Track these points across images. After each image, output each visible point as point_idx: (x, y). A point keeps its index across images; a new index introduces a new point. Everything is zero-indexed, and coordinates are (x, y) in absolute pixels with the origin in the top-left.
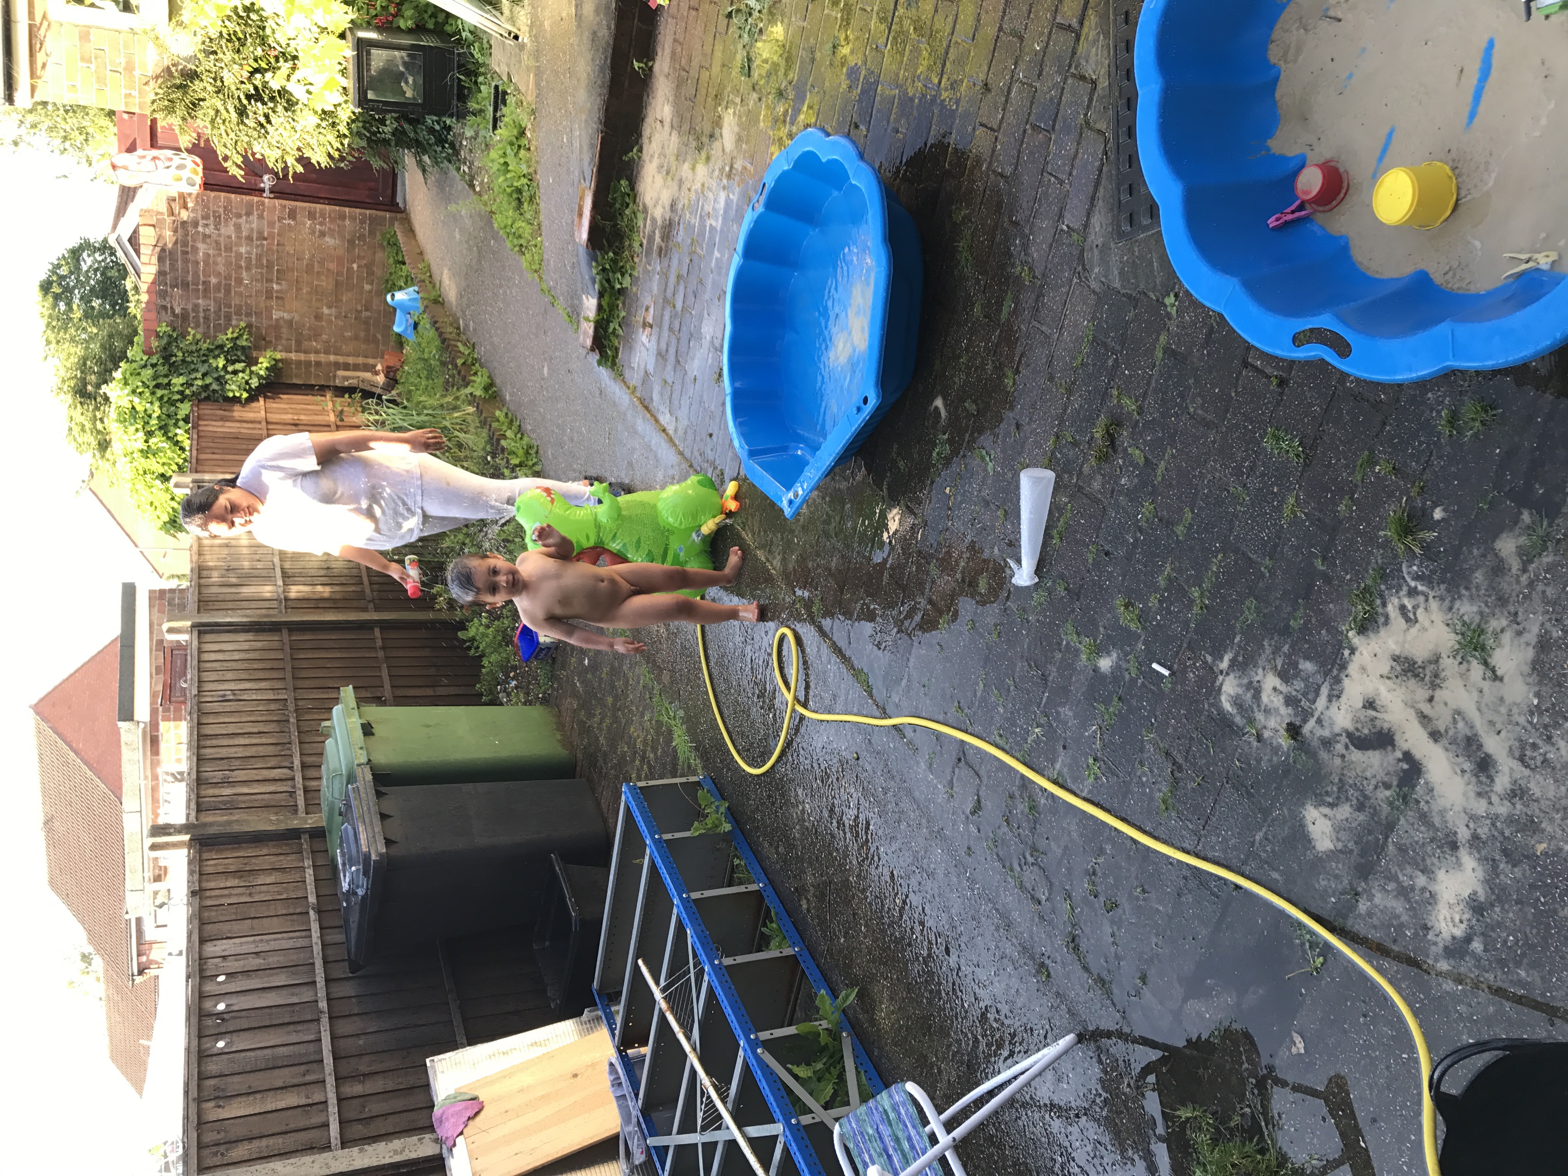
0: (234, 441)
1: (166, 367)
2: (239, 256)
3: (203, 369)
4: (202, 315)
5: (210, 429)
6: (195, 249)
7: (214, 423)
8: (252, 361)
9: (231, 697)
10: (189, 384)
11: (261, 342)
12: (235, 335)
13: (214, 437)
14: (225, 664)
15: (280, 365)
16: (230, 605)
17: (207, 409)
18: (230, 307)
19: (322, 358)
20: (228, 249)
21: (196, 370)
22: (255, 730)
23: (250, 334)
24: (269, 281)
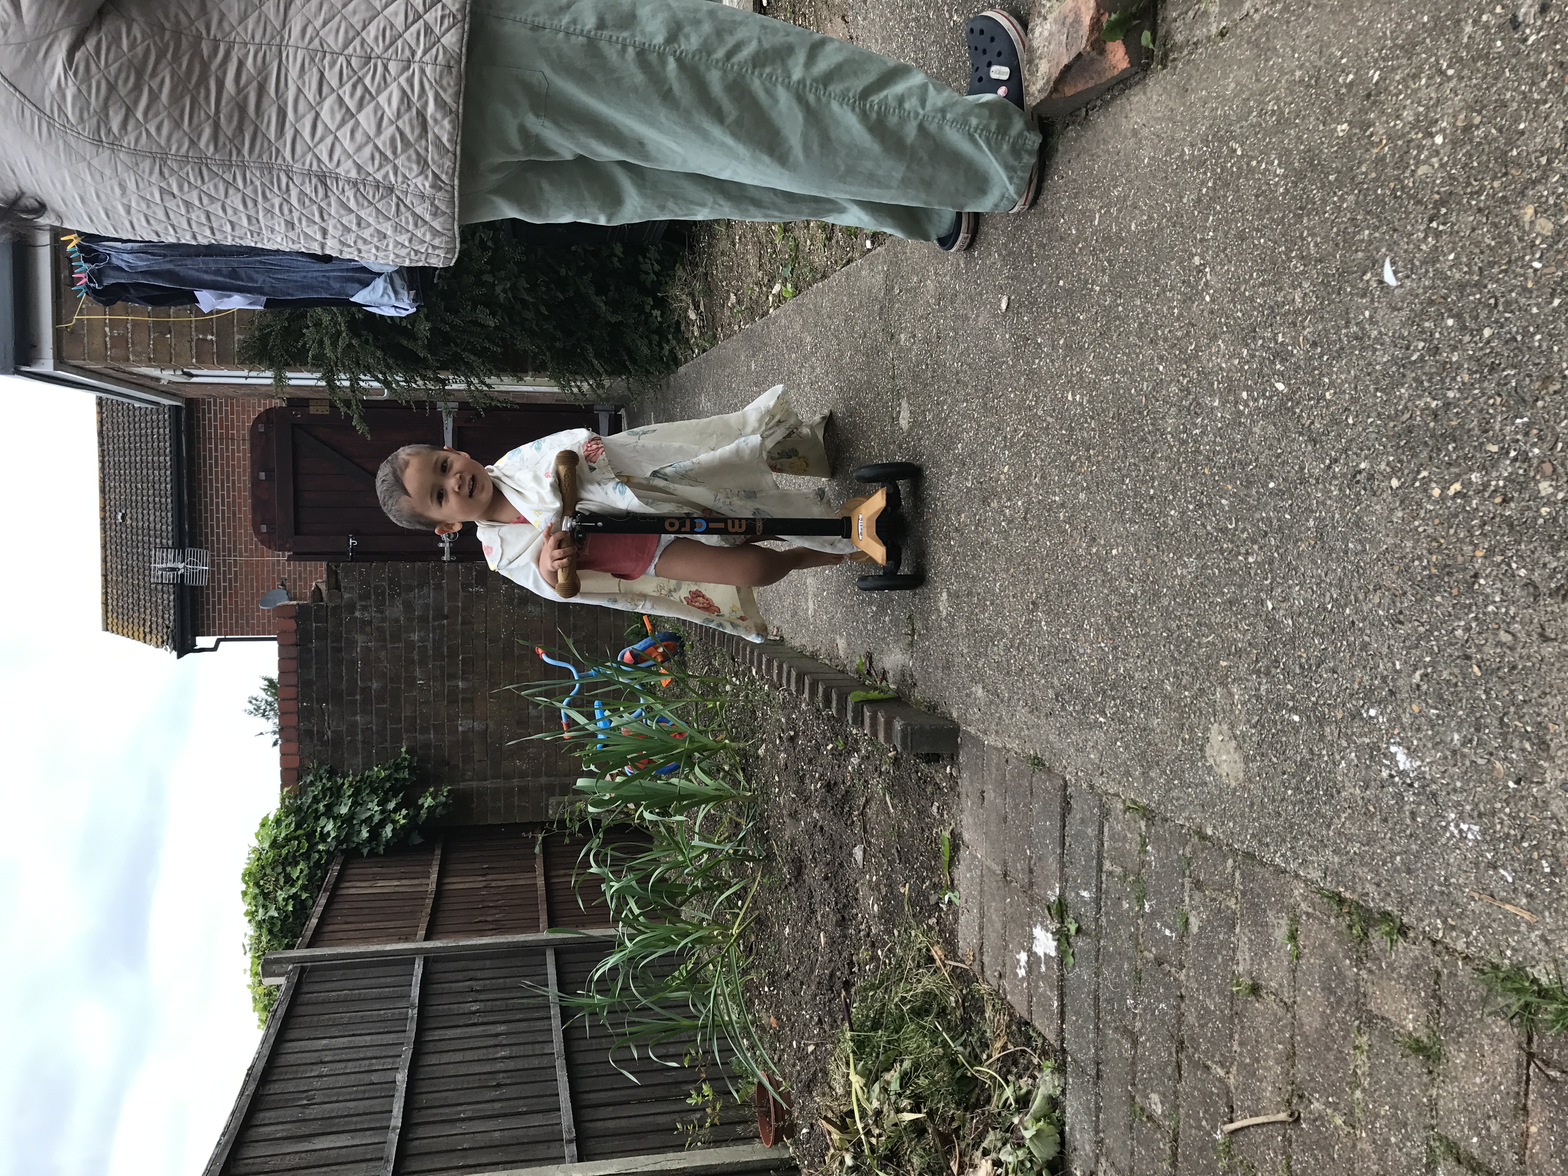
2: (410, 645)
4: (360, 738)
6: (352, 644)
19: (530, 782)
20: (396, 638)
24: (452, 677)
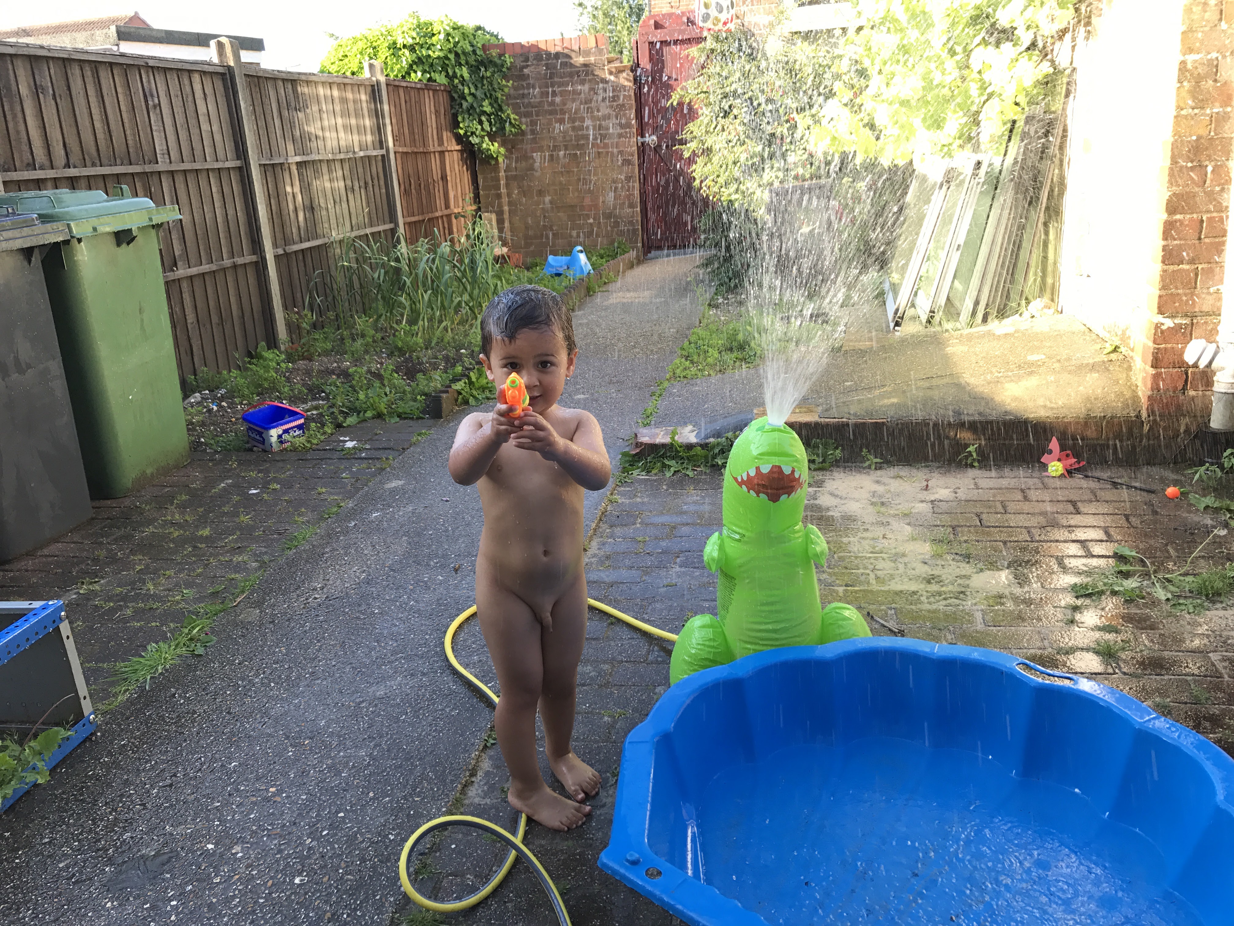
0: (420, 122)
1: (474, 63)
2: (583, 120)
3: (479, 94)
4: (526, 91)
5: (427, 100)
7: (432, 104)
8: (492, 137)
9: (150, 103)
10: (463, 81)
11: (511, 144)
12: (513, 121)
13: (420, 104)
14: (190, 98)
15: (493, 162)
16: (259, 109)
17: (443, 98)
18: (537, 115)
19: (505, 200)
20: (588, 110)
21: (476, 88)
22: (113, 126)
23: (516, 135)
24: (566, 147)
